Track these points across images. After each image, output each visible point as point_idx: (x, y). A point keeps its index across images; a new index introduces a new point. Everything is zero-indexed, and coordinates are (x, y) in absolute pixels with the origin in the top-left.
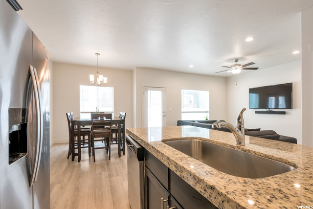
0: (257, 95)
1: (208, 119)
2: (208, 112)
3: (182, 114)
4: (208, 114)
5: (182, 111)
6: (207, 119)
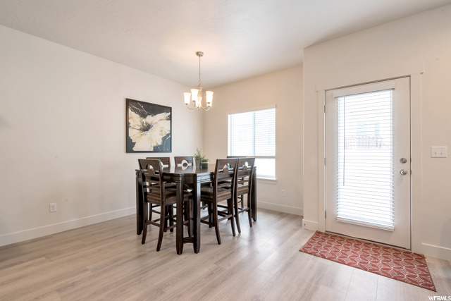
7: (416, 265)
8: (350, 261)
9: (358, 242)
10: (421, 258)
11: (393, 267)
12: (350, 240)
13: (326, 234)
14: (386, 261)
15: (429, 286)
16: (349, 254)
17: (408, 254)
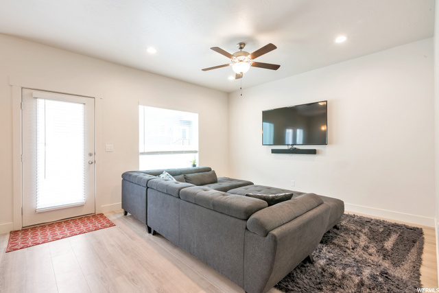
0: (272, 125)
1: (197, 166)
2: (196, 152)
3: (141, 157)
4: (197, 155)
5: (141, 150)
6: (194, 166)
7: (101, 219)
8: (61, 236)
9: (59, 223)
10: (101, 215)
11: (91, 225)
12: (51, 225)
13: (25, 230)
14: (85, 225)
15: (112, 225)
16: (58, 232)
17: (94, 216)
